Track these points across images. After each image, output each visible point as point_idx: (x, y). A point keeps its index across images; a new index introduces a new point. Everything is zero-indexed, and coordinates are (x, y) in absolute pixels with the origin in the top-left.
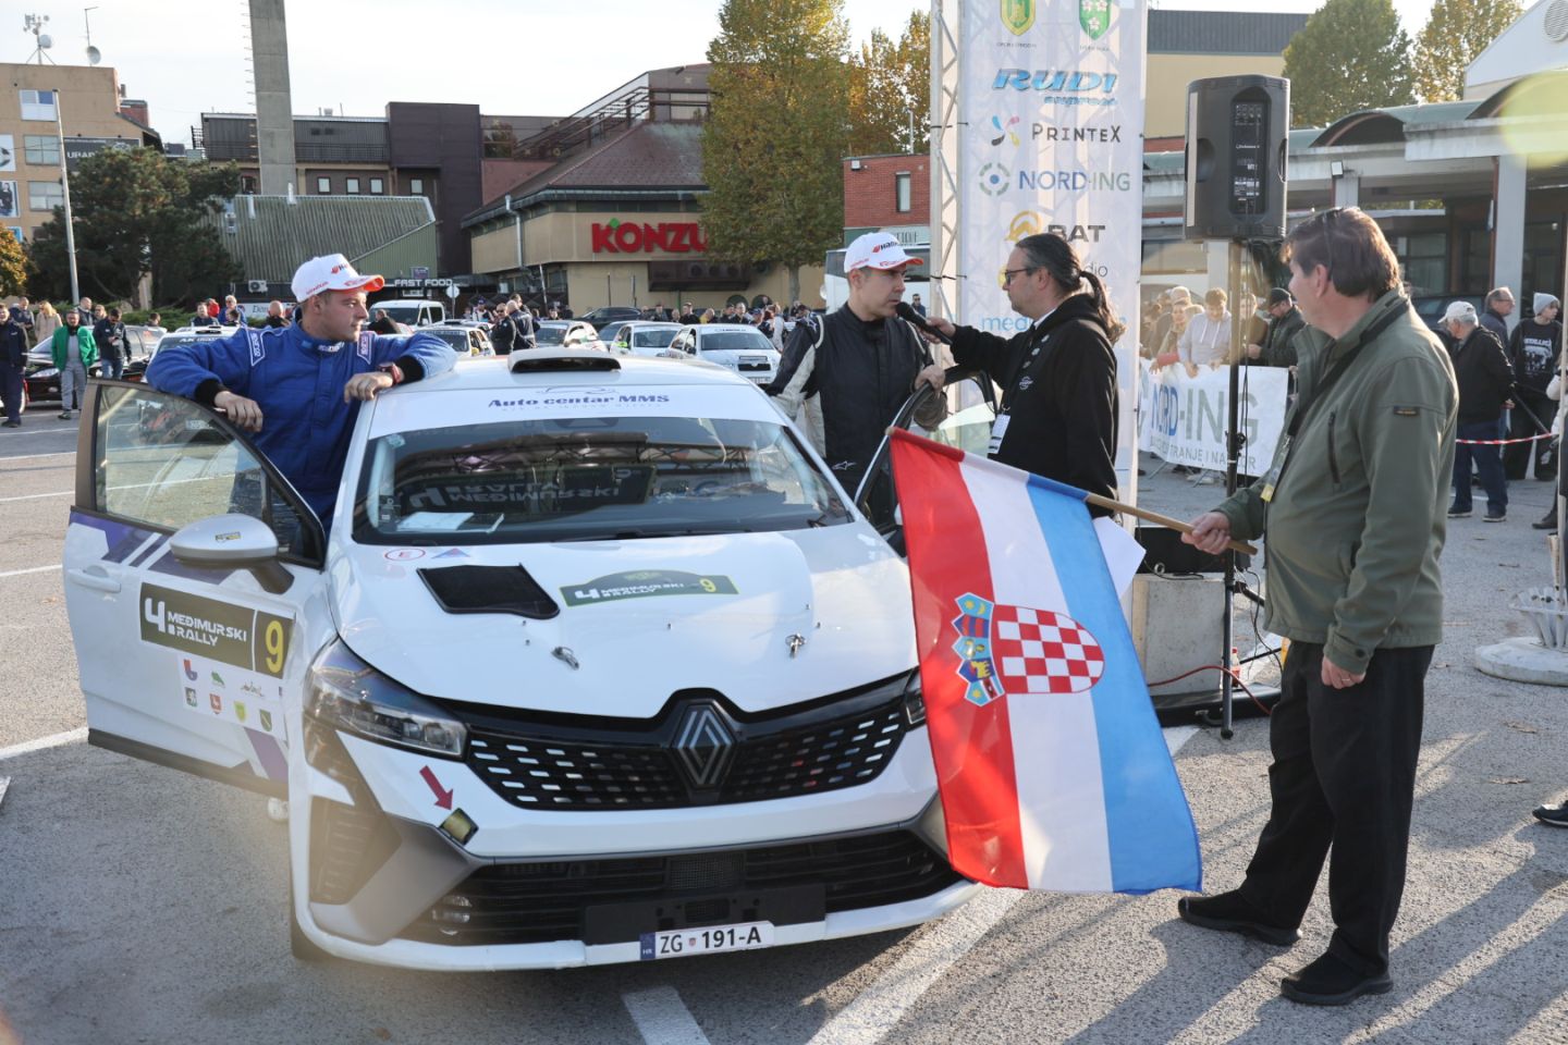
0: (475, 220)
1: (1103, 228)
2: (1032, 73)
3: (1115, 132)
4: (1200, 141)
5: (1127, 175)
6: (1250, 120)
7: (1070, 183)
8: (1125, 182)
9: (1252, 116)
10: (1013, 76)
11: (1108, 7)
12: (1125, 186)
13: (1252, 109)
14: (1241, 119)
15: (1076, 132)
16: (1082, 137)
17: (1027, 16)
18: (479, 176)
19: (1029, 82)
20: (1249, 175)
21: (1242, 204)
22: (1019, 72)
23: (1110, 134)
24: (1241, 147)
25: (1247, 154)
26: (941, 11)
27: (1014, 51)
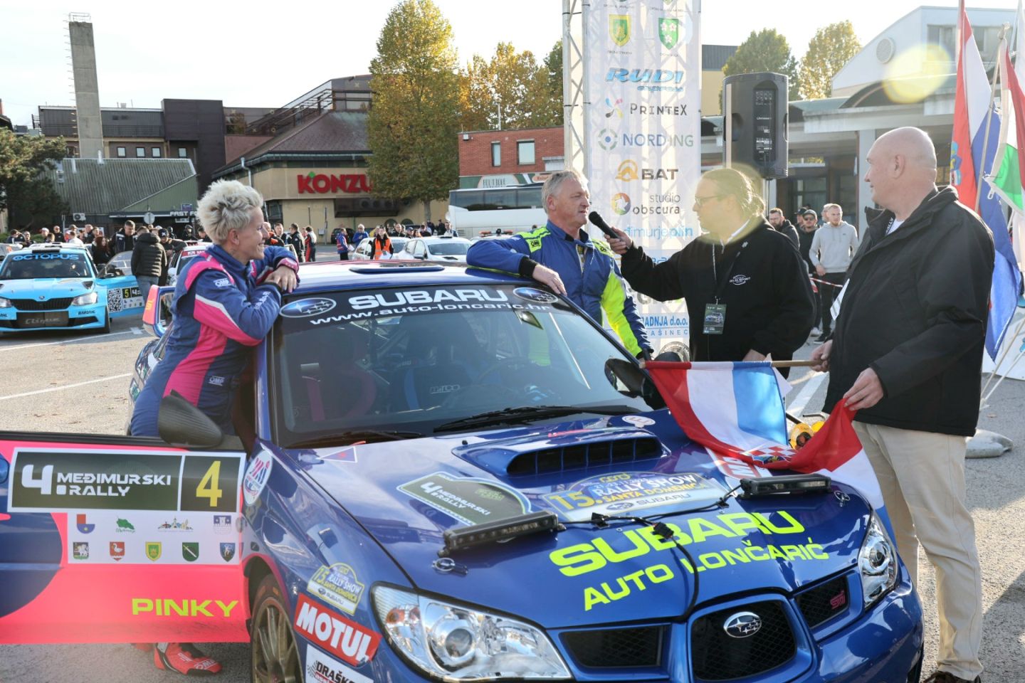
1: (677, 170)
2: (630, 71)
3: (684, 109)
4: (734, 116)
5: (691, 136)
6: (765, 101)
7: (655, 142)
8: (690, 141)
9: (766, 99)
10: (618, 73)
11: (677, 29)
12: (690, 144)
13: (766, 94)
14: (759, 101)
15: (658, 108)
16: (662, 112)
17: (626, 34)
18: (223, 145)
19: (628, 76)
20: (765, 136)
21: (761, 155)
22: (622, 70)
23: (680, 110)
24: (760, 118)
25: (762, 123)
26: (569, 30)
27: (618, 56)
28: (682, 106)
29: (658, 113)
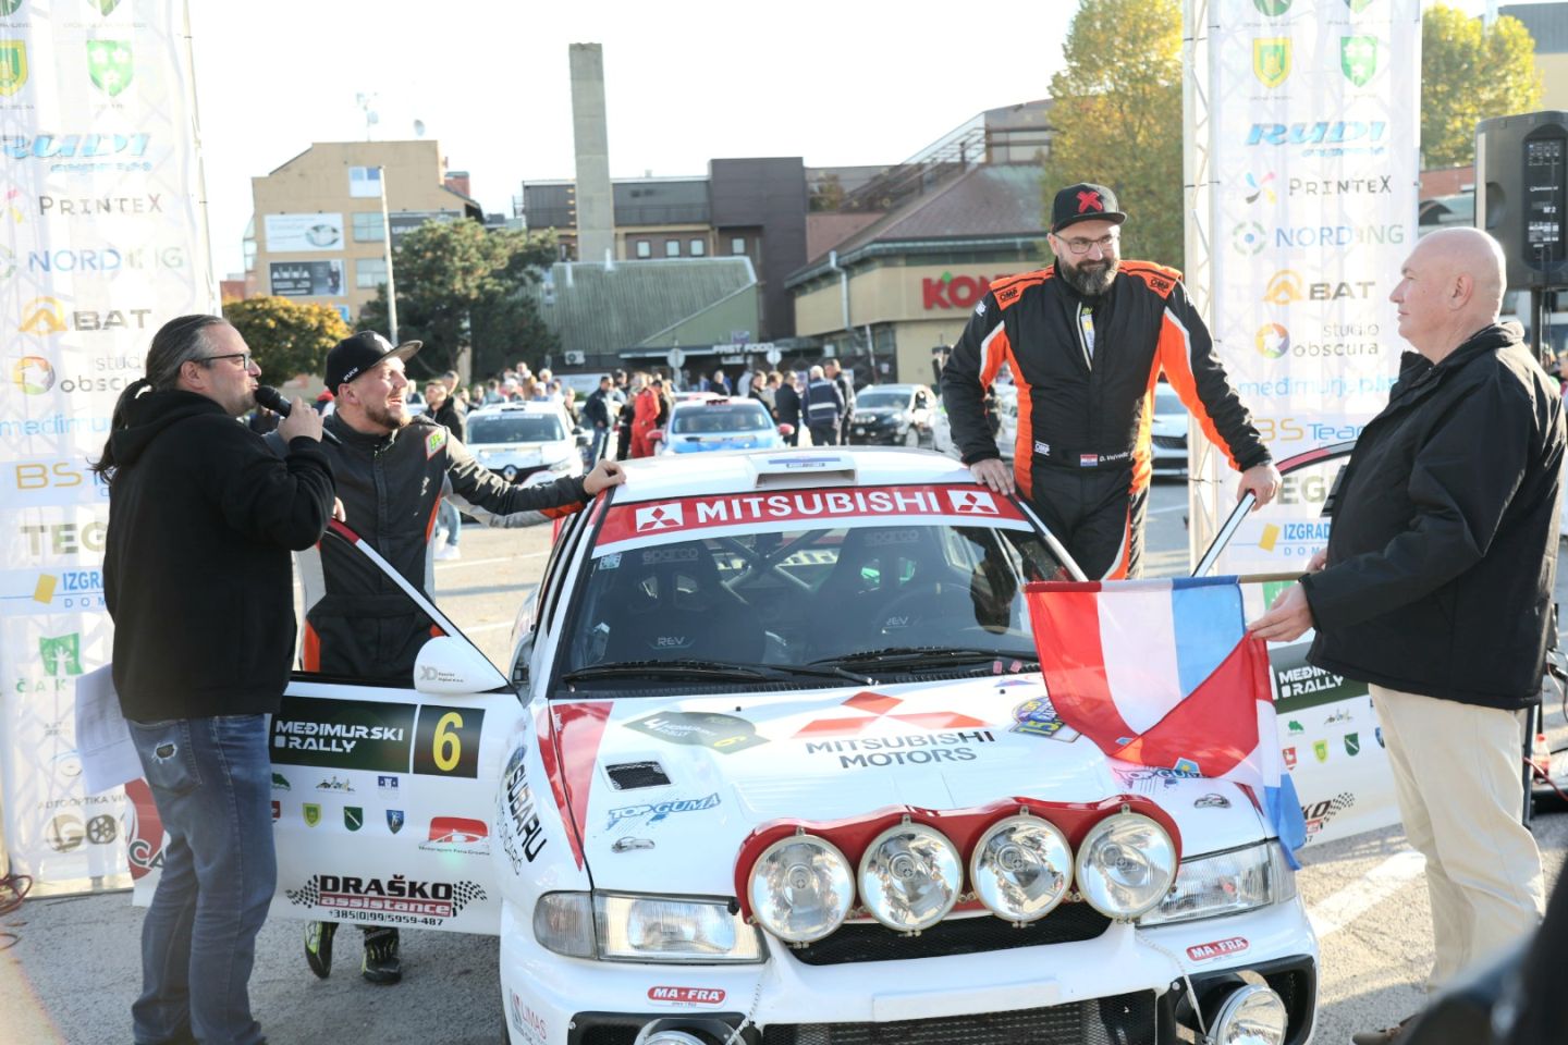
0: (798, 280)
1: (1372, 284)
2: (1289, 126)
3: (1385, 182)
4: (1489, 185)
5: (1401, 227)
6: (1546, 160)
7: (1333, 238)
8: (1398, 235)
9: (1548, 155)
10: (1269, 131)
11: (1374, 52)
12: (1398, 239)
13: (1547, 148)
14: (1536, 159)
15: (1340, 184)
16: (1346, 189)
17: (1282, 67)
18: (802, 232)
19: (1285, 136)
20: (1544, 218)
21: (1538, 251)
22: (1276, 126)
23: (1379, 184)
24: (1536, 189)
25: (1542, 196)
26: (1193, 66)
27: (1270, 104)
28: (1382, 178)
29: (1339, 192)
